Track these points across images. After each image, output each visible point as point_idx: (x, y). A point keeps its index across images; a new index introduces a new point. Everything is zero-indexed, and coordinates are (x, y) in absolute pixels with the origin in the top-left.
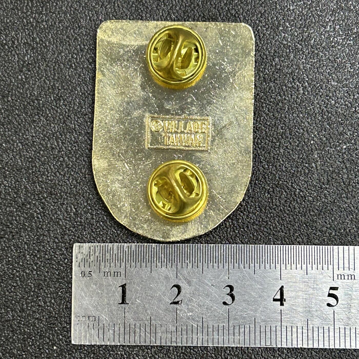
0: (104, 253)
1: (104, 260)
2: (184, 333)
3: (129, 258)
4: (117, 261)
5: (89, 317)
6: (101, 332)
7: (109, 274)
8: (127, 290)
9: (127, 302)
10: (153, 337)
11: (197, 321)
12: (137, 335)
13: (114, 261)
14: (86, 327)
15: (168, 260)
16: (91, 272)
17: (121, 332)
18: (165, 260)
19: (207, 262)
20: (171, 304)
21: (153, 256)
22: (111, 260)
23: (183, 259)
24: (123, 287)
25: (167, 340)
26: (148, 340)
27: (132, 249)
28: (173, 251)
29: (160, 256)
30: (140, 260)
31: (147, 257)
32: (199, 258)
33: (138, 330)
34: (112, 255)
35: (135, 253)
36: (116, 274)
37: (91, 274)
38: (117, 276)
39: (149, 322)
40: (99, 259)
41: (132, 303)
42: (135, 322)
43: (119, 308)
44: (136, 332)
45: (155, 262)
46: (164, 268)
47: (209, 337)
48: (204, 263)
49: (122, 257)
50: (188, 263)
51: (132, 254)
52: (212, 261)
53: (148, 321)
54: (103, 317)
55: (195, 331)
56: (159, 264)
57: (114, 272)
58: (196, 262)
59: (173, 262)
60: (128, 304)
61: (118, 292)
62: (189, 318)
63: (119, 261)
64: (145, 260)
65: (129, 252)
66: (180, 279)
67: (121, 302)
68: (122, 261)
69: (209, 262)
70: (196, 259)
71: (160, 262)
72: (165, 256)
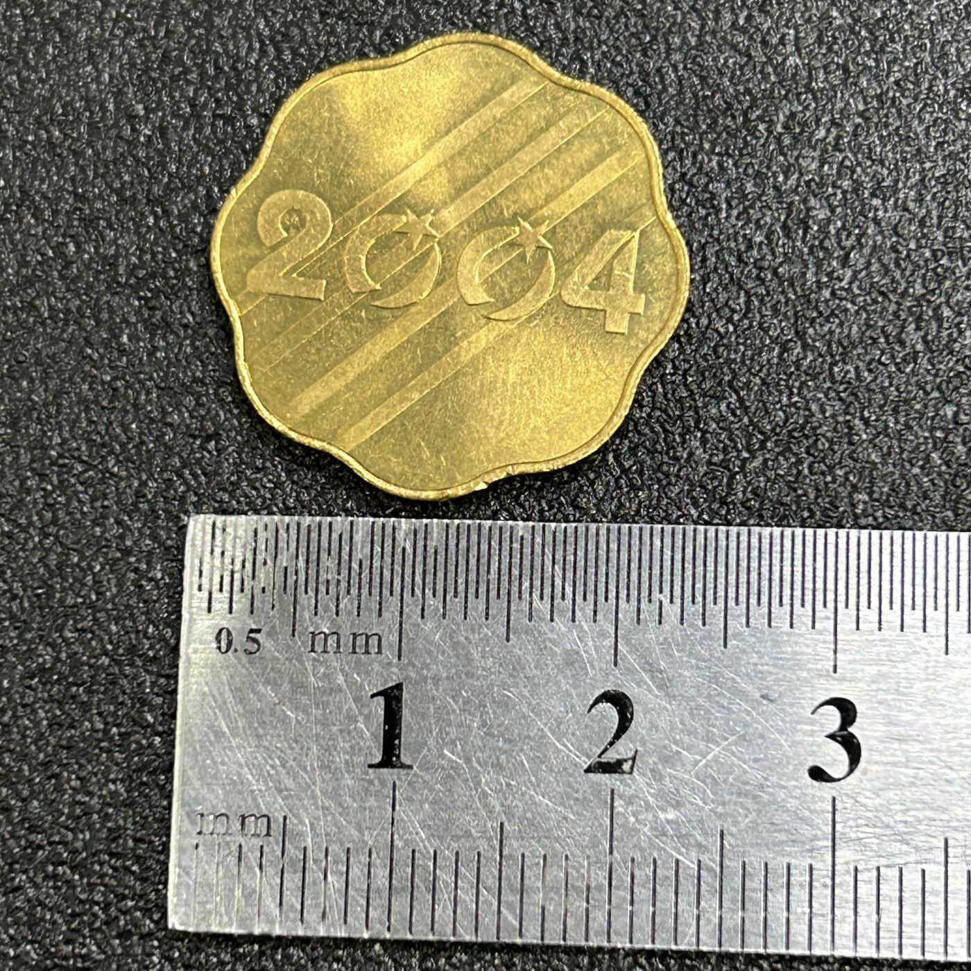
0: (314, 557)
1: (312, 584)
2: (643, 893)
3: (418, 579)
4: (365, 591)
5: (244, 818)
6: (292, 881)
7: (332, 641)
8: (406, 712)
9: (405, 759)
10: (510, 906)
11: (699, 845)
12: (445, 896)
13: (354, 591)
14: (232, 860)
15: (580, 589)
16: (258, 631)
17: (373, 886)
18: (569, 590)
19: (743, 598)
20: (588, 770)
21: (515, 572)
22: (344, 585)
23: (645, 586)
24: (392, 697)
25: (570, 922)
26: (488, 921)
27: (432, 545)
28: (602, 553)
29: (548, 574)
30: (461, 588)
31: (493, 575)
32: (710, 585)
33: (446, 877)
34: (344, 565)
35: (441, 559)
36: (361, 641)
37: (255, 641)
38: (367, 652)
39: (496, 843)
40: (291, 579)
41: (426, 766)
42: (437, 843)
43: (371, 782)
44: (440, 884)
45: (526, 595)
46: (560, 624)
47: (748, 915)
48: (731, 603)
49: (387, 574)
50: (666, 602)
51: (430, 561)
52: (765, 599)
53: (490, 839)
54: (302, 822)
55: (688, 886)
56: (543, 607)
57: (355, 636)
58: (699, 599)
59: (601, 598)
60: (410, 767)
61: (367, 718)
62: (665, 834)
63: (376, 591)
64: (483, 589)
65: (420, 551)
66: (630, 671)
67: (378, 758)
68: (386, 592)
69: (753, 600)
70: (699, 586)
71: (547, 598)
72: (569, 574)
